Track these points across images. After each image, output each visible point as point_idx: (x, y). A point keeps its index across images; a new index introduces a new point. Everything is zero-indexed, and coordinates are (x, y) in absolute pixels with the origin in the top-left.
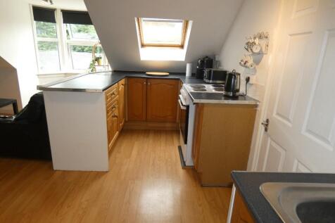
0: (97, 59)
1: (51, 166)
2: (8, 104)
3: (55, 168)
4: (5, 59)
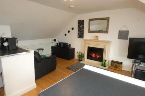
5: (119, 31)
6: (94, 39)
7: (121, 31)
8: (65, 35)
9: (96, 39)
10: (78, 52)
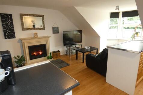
0: (137, 33)
1: (105, 80)
2: (95, 50)
3: (106, 81)
4: (97, 33)
5: (53, 27)
7: (54, 27)
9: (35, 36)
10: (16, 57)
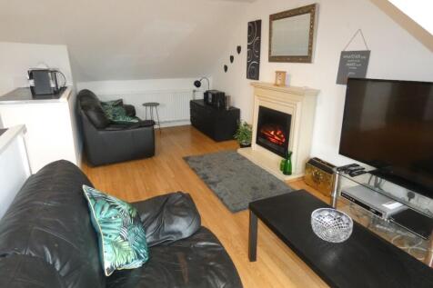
6: (274, 82)
7: (349, 54)
8: (226, 68)
9: (279, 82)
